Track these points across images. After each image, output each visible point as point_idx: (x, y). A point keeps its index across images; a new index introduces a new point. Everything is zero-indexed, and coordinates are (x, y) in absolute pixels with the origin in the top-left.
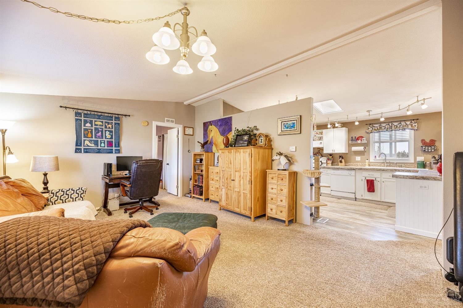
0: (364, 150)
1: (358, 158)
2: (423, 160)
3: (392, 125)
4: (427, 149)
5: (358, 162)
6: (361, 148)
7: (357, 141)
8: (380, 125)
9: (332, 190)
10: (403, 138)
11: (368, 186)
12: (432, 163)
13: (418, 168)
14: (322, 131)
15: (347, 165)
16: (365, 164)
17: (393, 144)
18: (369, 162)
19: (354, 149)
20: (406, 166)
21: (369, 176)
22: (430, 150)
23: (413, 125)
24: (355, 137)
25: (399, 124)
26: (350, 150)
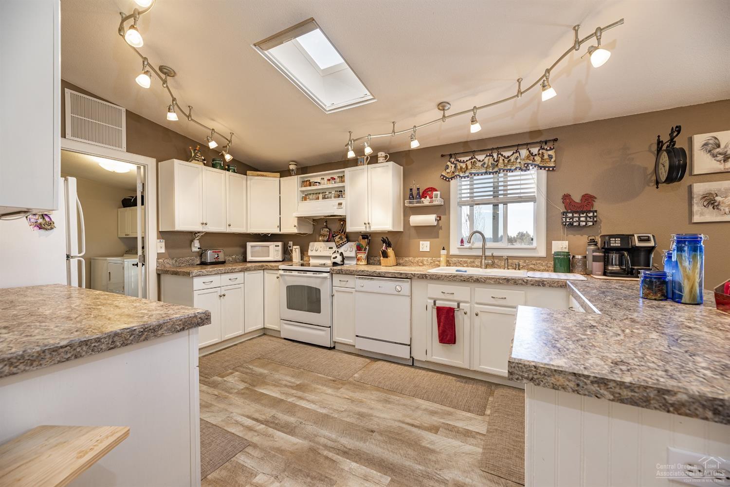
0: (438, 223)
1: (425, 245)
2: (567, 250)
3: (499, 156)
4: (577, 219)
5: (424, 254)
6: (430, 219)
7: (423, 199)
8: (472, 158)
9: (357, 336)
10: (522, 191)
11: (439, 327)
12: (590, 258)
13: (555, 271)
14: (344, 172)
15: (401, 261)
16: (439, 259)
17: (501, 206)
18: (448, 256)
19: (417, 220)
20: (528, 265)
21: (443, 296)
22: (583, 221)
23: (546, 157)
24: (418, 189)
25: (514, 153)
26: (406, 222)
